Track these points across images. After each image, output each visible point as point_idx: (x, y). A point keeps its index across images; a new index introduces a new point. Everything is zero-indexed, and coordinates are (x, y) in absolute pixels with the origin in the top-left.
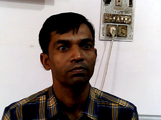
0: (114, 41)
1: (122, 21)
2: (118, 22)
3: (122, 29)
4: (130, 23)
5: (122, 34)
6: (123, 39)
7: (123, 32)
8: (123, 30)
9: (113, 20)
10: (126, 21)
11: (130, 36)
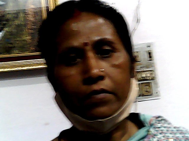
0: (138, 101)
1: (145, 77)
2: (140, 79)
3: (146, 87)
5: (147, 92)
11: (157, 93)
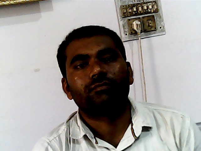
0: (141, 39)
1: (146, 10)
2: (140, 13)
3: (148, 21)
4: (157, 11)
5: (150, 27)
6: (152, 34)
8: (150, 22)
9: (134, 12)
10: (151, 9)
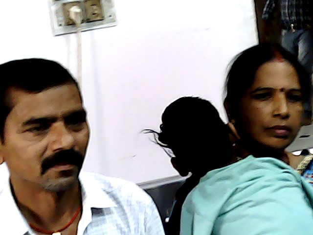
0: (81, 32)
3: (92, 6)
5: (95, 16)
6: (98, 25)
7: (96, 12)
8: (95, 7)
11: (110, 16)
